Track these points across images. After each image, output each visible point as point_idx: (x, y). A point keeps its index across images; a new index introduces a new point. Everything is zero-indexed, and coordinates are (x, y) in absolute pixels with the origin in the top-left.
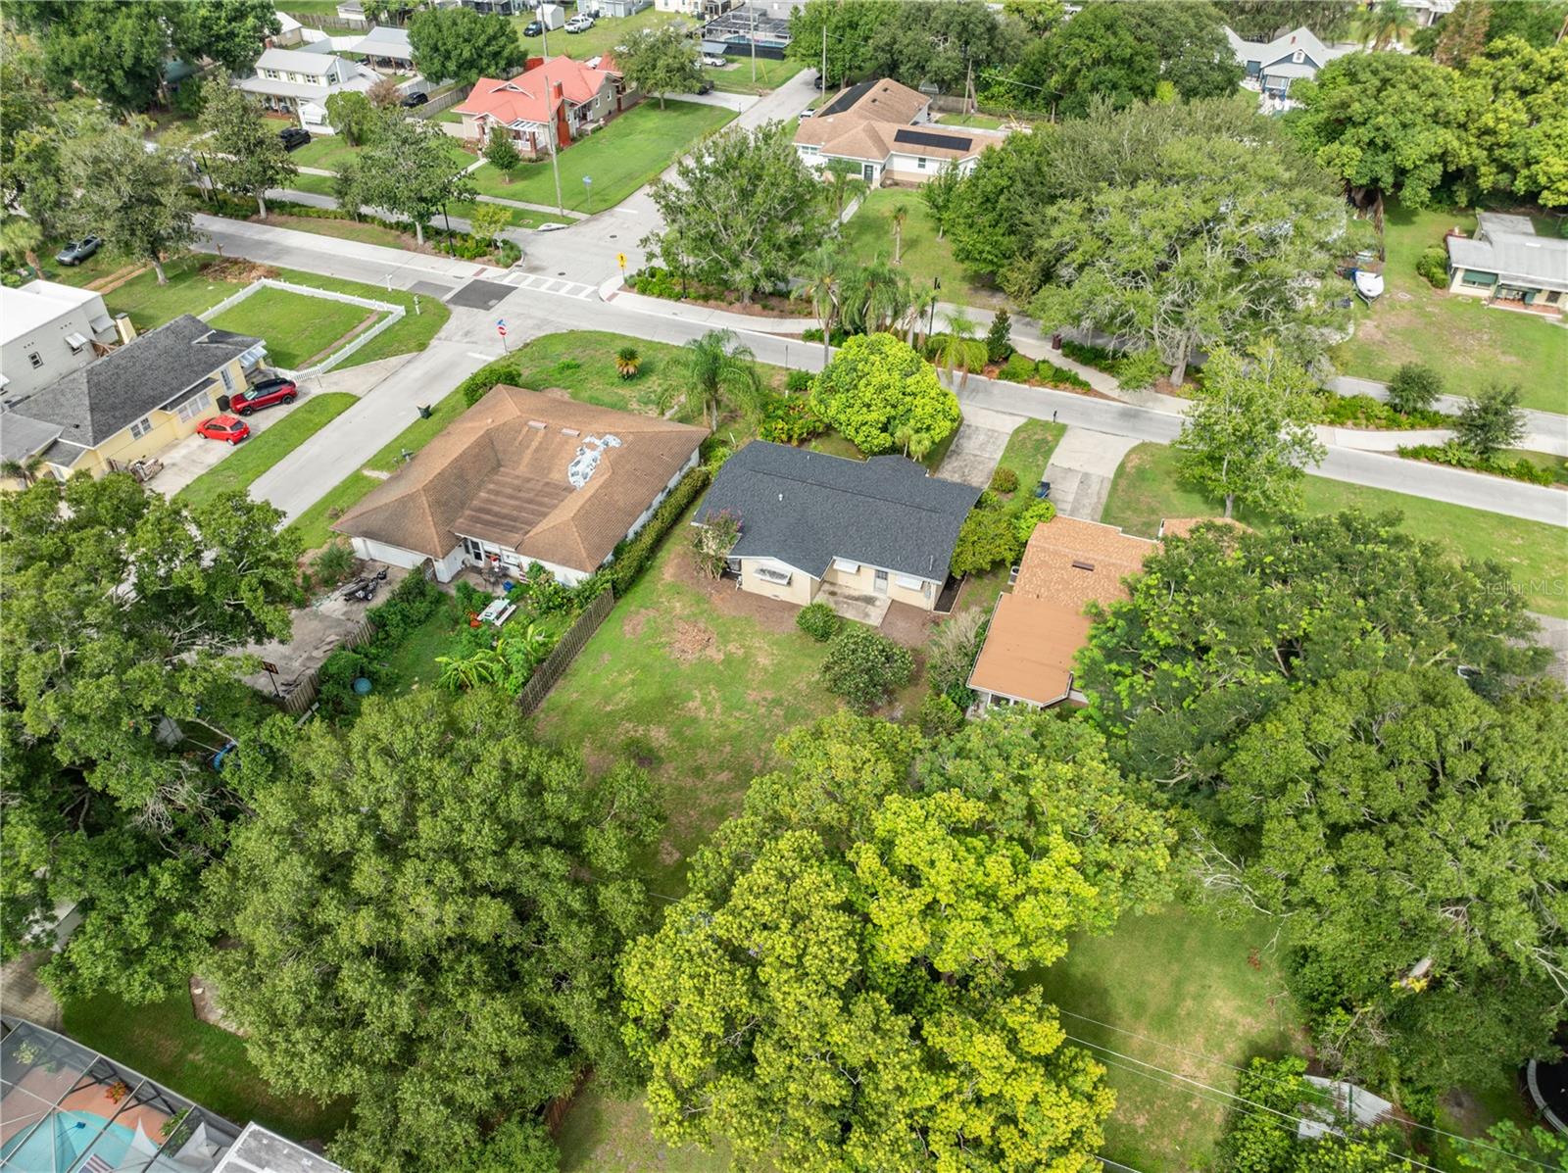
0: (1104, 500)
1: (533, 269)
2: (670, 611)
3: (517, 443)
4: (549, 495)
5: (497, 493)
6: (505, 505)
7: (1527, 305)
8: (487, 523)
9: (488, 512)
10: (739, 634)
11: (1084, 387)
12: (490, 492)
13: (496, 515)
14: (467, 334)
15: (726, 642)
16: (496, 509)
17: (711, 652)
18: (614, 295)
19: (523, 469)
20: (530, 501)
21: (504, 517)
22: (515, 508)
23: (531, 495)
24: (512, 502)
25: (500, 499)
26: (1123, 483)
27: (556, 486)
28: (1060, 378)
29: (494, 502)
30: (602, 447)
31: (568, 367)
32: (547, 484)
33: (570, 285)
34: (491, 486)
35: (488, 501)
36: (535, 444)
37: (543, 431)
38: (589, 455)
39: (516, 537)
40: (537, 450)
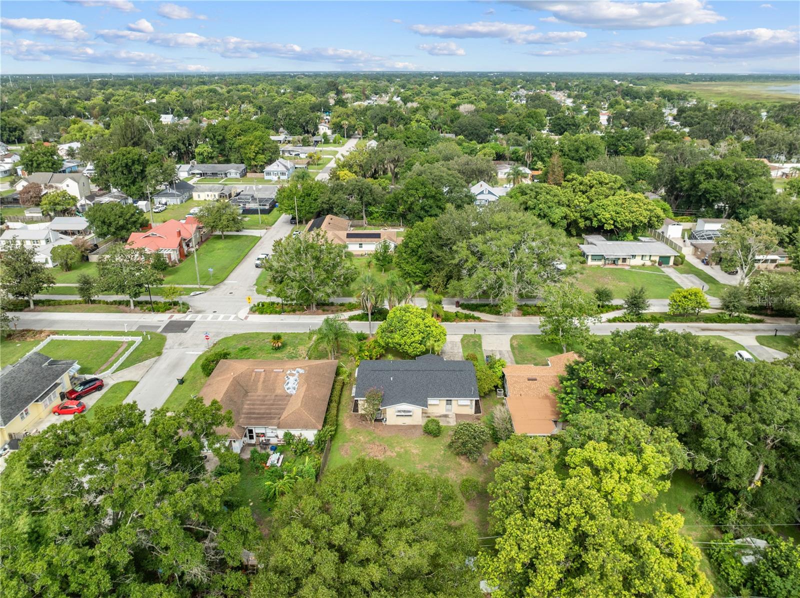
0: (513, 359)
1: (199, 312)
2: (358, 441)
3: (252, 380)
4: (280, 400)
5: (253, 405)
6: (261, 409)
7: (617, 265)
8: (254, 418)
9: (254, 413)
10: (397, 443)
11: (478, 319)
12: (248, 405)
13: (258, 414)
14: (180, 344)
15: (394, 448)
16: (257, 411)
17: (388, 453)
18: (246, 318)
19: (260, 392)
20: (273, 405)
21: (264, 414)
22: (267, 409)
23: (271, 402)
24: (264, 407)
25: (256, 407)
26: (516, 352)
27: (282, 396)
28: (467, 318)
29: (254, 409)
30: (297, 374)
31: (245, 349)
32: (276, 396)
33: (222, 316)
34: (248, 402)
35: (250, 409)
36: (261, 380)
37: (263, 374)
38: (292, 379)
39: (276, 421)
40: (264, 382)
